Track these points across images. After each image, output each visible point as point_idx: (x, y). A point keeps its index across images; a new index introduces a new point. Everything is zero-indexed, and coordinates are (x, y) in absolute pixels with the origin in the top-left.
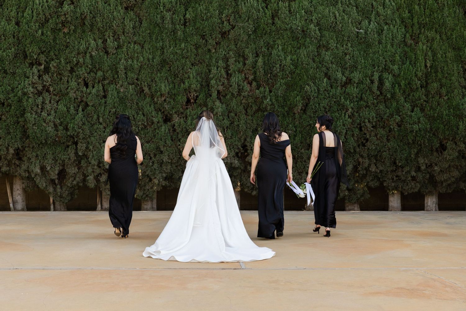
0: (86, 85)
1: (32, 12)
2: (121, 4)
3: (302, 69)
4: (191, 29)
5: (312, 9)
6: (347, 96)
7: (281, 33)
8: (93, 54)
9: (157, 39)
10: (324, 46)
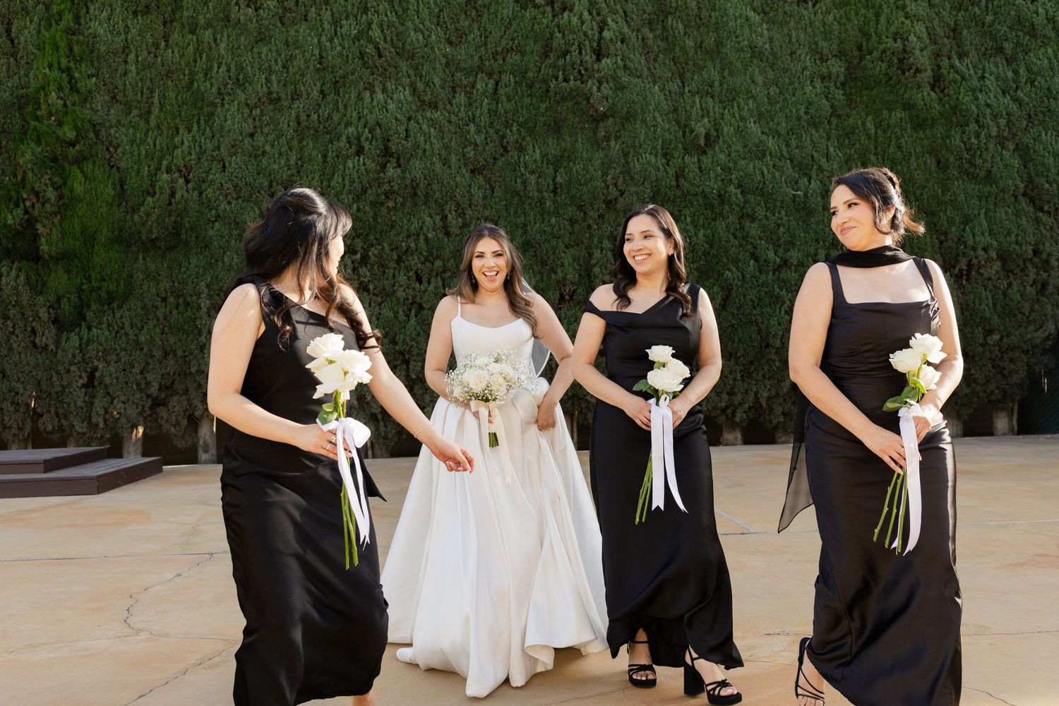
0: (419, 280)
1: (343, 179)
2: (465, 166)
3: (721, 248)
4: (563, 197)
5: (731, 165)
6: (783, 284)
7: (690, 200)
8: (430, 235)
9: (516, 213)
10: (748, 216)
